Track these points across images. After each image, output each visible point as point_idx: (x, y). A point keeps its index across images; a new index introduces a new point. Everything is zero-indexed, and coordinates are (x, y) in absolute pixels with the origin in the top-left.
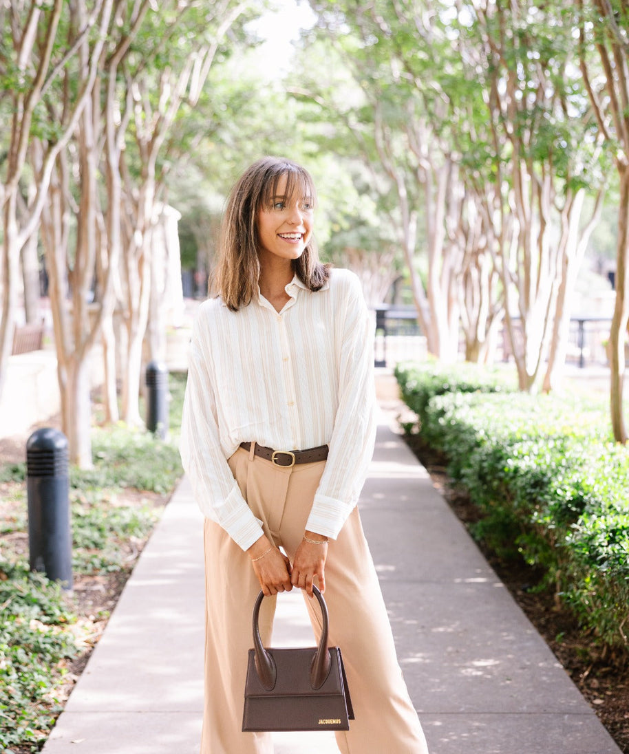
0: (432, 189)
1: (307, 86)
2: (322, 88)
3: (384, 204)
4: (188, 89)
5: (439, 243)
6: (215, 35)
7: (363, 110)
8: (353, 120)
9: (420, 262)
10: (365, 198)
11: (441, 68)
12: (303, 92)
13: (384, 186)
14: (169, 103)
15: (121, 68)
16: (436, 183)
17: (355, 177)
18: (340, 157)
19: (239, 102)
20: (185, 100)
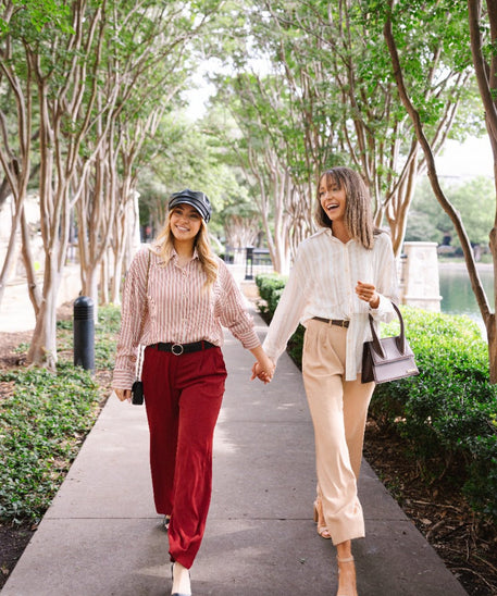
0: (278, 185)
1: (213, 129)
2: (221, 129)
3: (253, 192)
4: (150, 129)
5: (281, 213)
6: (165, 101)
7: (242, 141)
8: (237, 146)
9: (271, 224)
10: (243, 188)
11: (281, 123)
12: (210, 131)
13: (252, 181)
14: (140, 136)
15: (118, 119)
16: (280, 182)
17: (237, 176)
18: (230, 165)
19: (176, 136)
20: (148, 135)
